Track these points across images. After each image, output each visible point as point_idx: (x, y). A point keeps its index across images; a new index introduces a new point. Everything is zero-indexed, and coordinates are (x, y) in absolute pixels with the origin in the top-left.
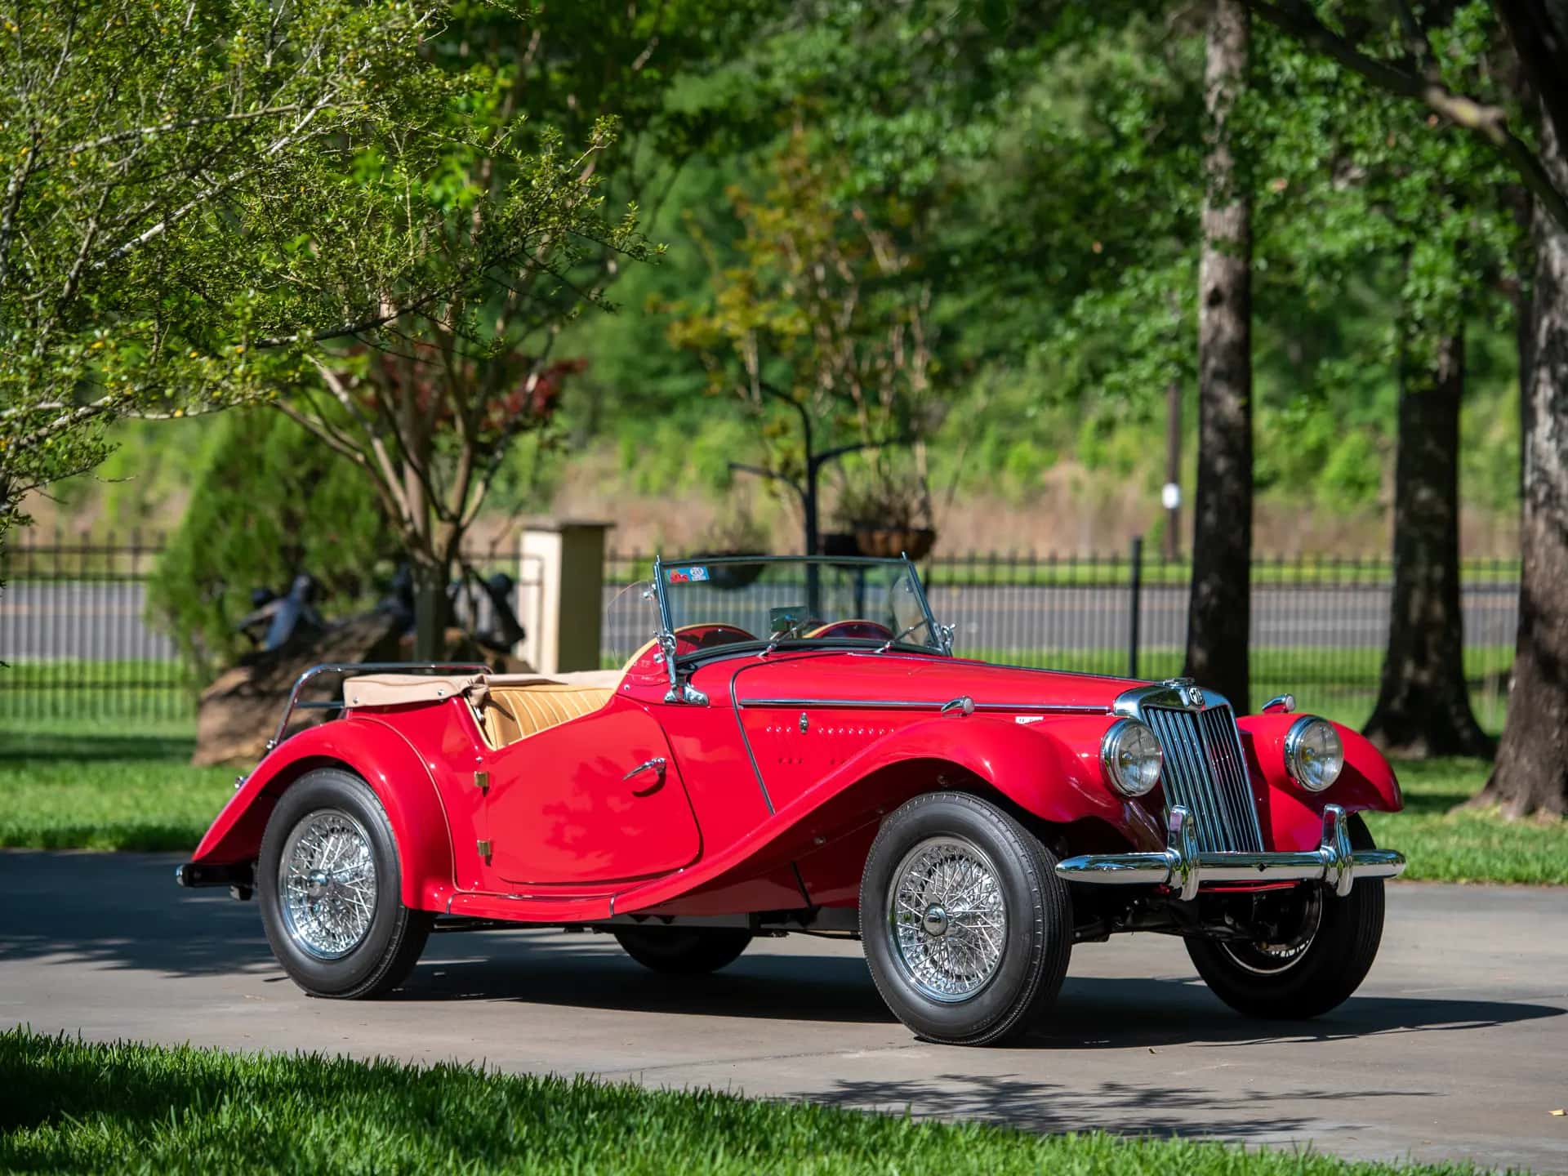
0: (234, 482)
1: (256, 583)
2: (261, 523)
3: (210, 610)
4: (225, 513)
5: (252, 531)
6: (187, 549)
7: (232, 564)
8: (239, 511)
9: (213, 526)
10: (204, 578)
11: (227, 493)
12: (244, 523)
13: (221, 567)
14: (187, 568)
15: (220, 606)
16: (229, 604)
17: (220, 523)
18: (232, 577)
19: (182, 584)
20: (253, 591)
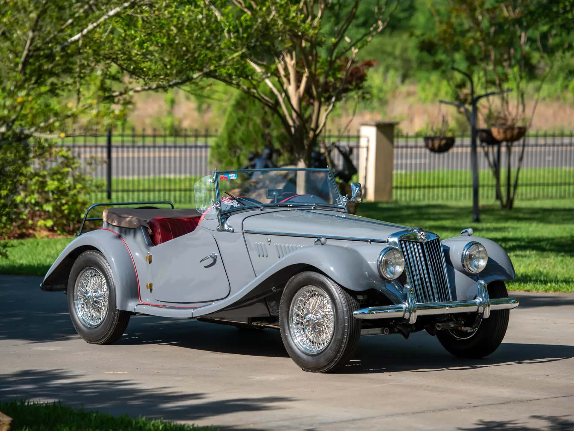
0: (244, 109)
1: (253, 149)
2: (255, 125)
3: (235, 160)
4: (240, 121)
5: (251, 128)
6: (225, 136)
7: (243, 142)
8: (246, 120)
9: (235, 126)
10: (232, 147)
11: (241, 113)
12: (248, 124)
13: (239, 143)
14: (226, 143)
15: (238, 158)
16: (242, 158)
17: (238, 125)
18: (243, 147)
19: (224, 149)
20: (251, 152)
